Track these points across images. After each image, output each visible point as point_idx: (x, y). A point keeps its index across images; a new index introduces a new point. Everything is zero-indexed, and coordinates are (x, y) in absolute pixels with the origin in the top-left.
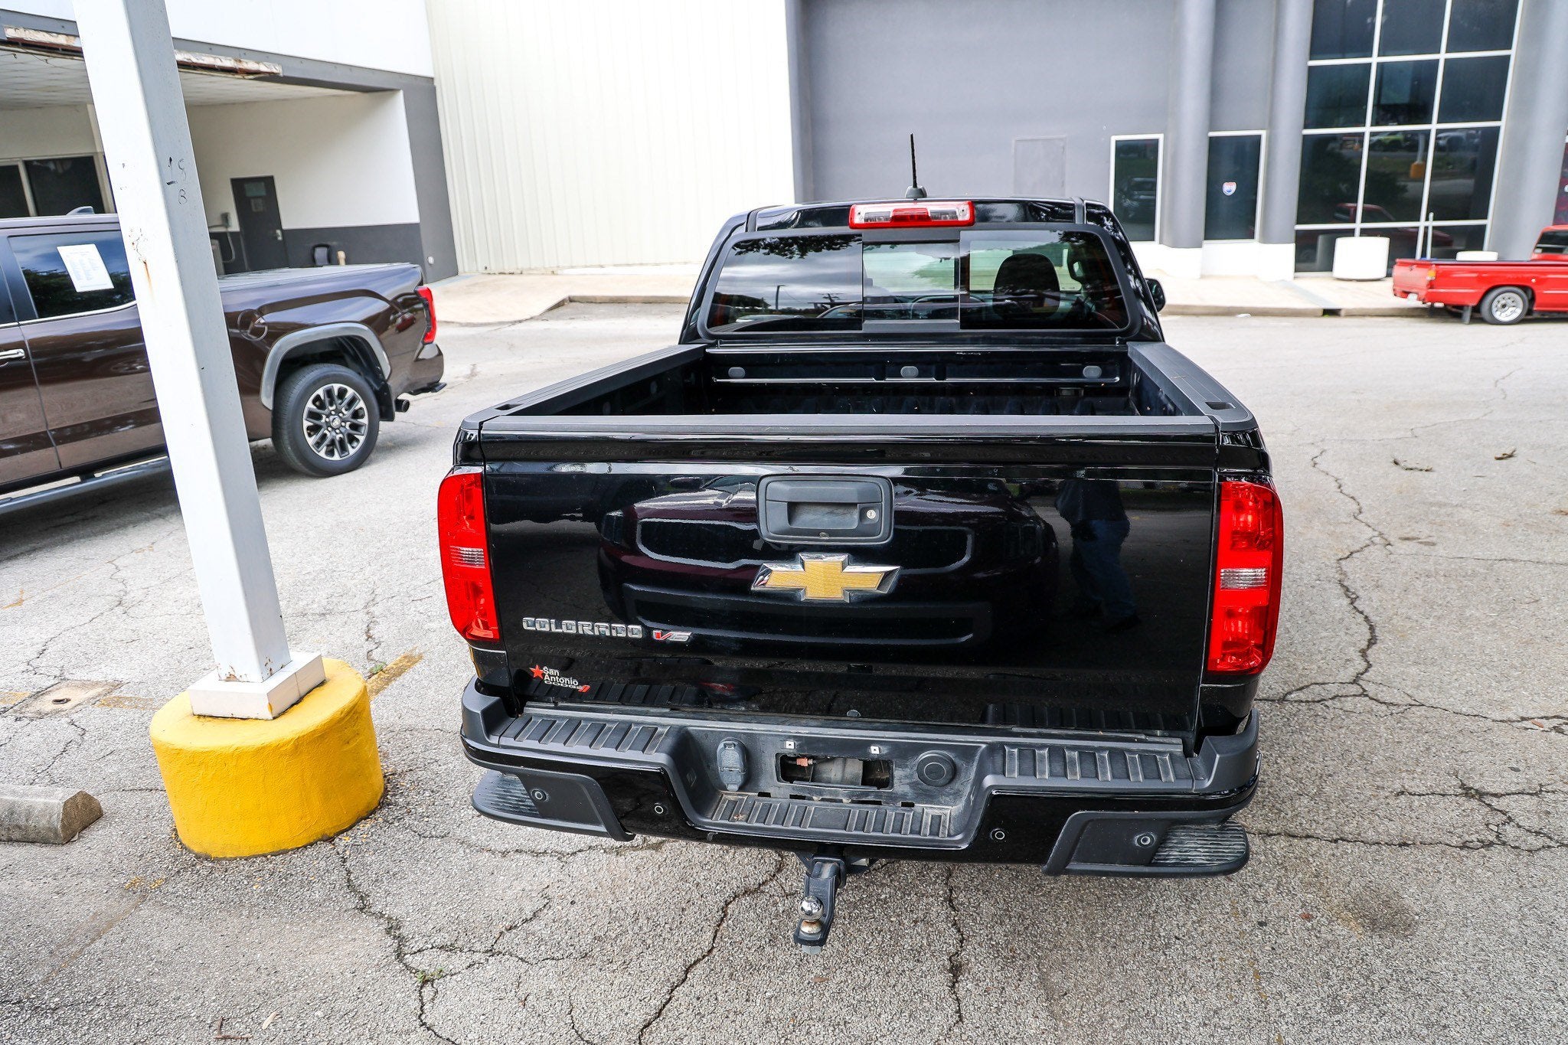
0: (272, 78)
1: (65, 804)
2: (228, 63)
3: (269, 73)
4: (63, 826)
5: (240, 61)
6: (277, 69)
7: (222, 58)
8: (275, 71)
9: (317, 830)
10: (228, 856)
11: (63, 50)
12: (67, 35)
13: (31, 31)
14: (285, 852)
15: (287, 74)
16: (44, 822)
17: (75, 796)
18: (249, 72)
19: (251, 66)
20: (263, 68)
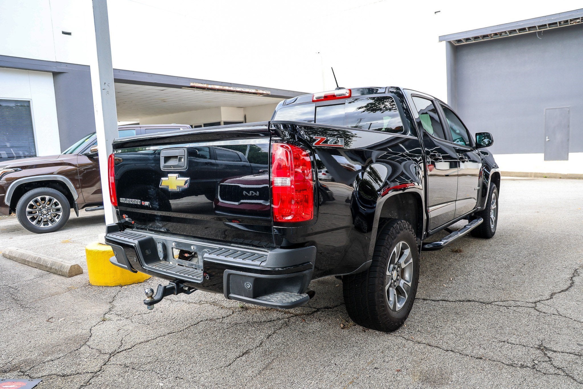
0: (267, 95)
1: (71, 266)
2: (253, 91)
3: (267, 94)
4: (69, 272)
5: (257, 90)
6: (269, 92)
7: (252, 90)
8: (268, 93)
9: (118, 282)
10: (95, 285)
11: (207, 89)
12: (207, 84)
13: (197, 83)
14: (108, 287)
15: (272, 94)
16: (66, 270)
17: (75, 265)
18: (261, 94)
19: (261, 92)
20: (264, 92)
